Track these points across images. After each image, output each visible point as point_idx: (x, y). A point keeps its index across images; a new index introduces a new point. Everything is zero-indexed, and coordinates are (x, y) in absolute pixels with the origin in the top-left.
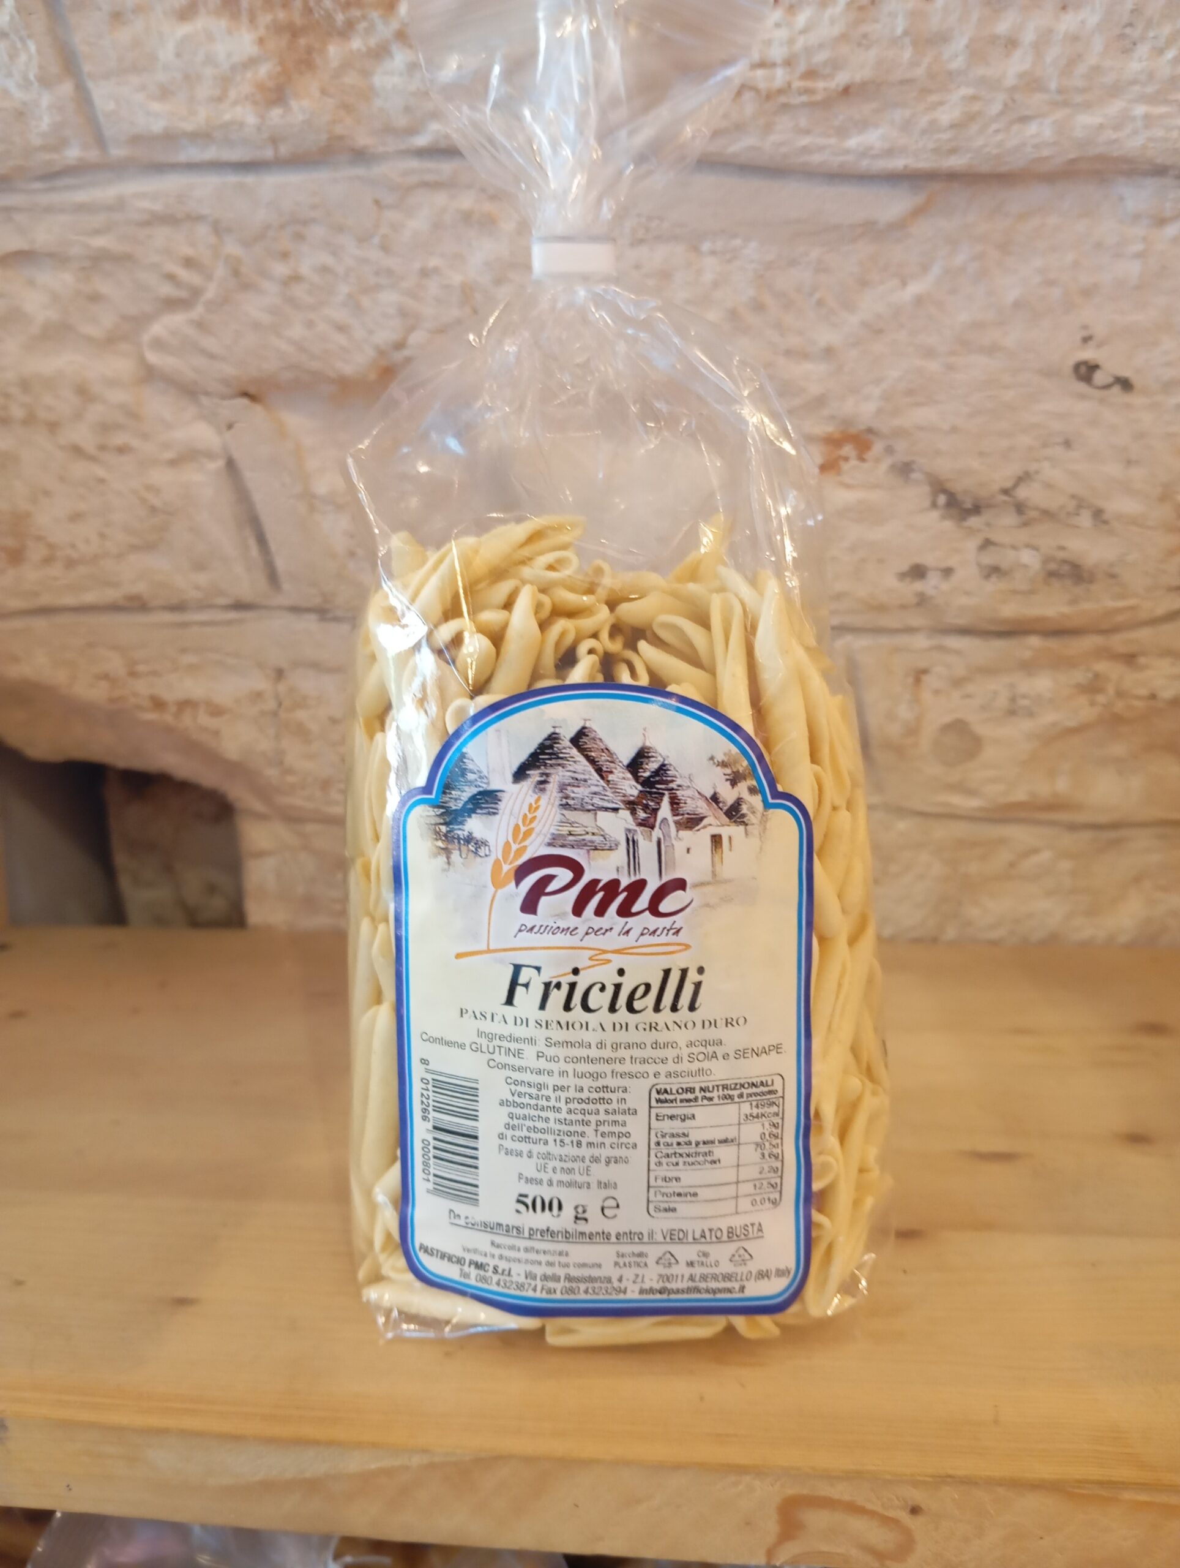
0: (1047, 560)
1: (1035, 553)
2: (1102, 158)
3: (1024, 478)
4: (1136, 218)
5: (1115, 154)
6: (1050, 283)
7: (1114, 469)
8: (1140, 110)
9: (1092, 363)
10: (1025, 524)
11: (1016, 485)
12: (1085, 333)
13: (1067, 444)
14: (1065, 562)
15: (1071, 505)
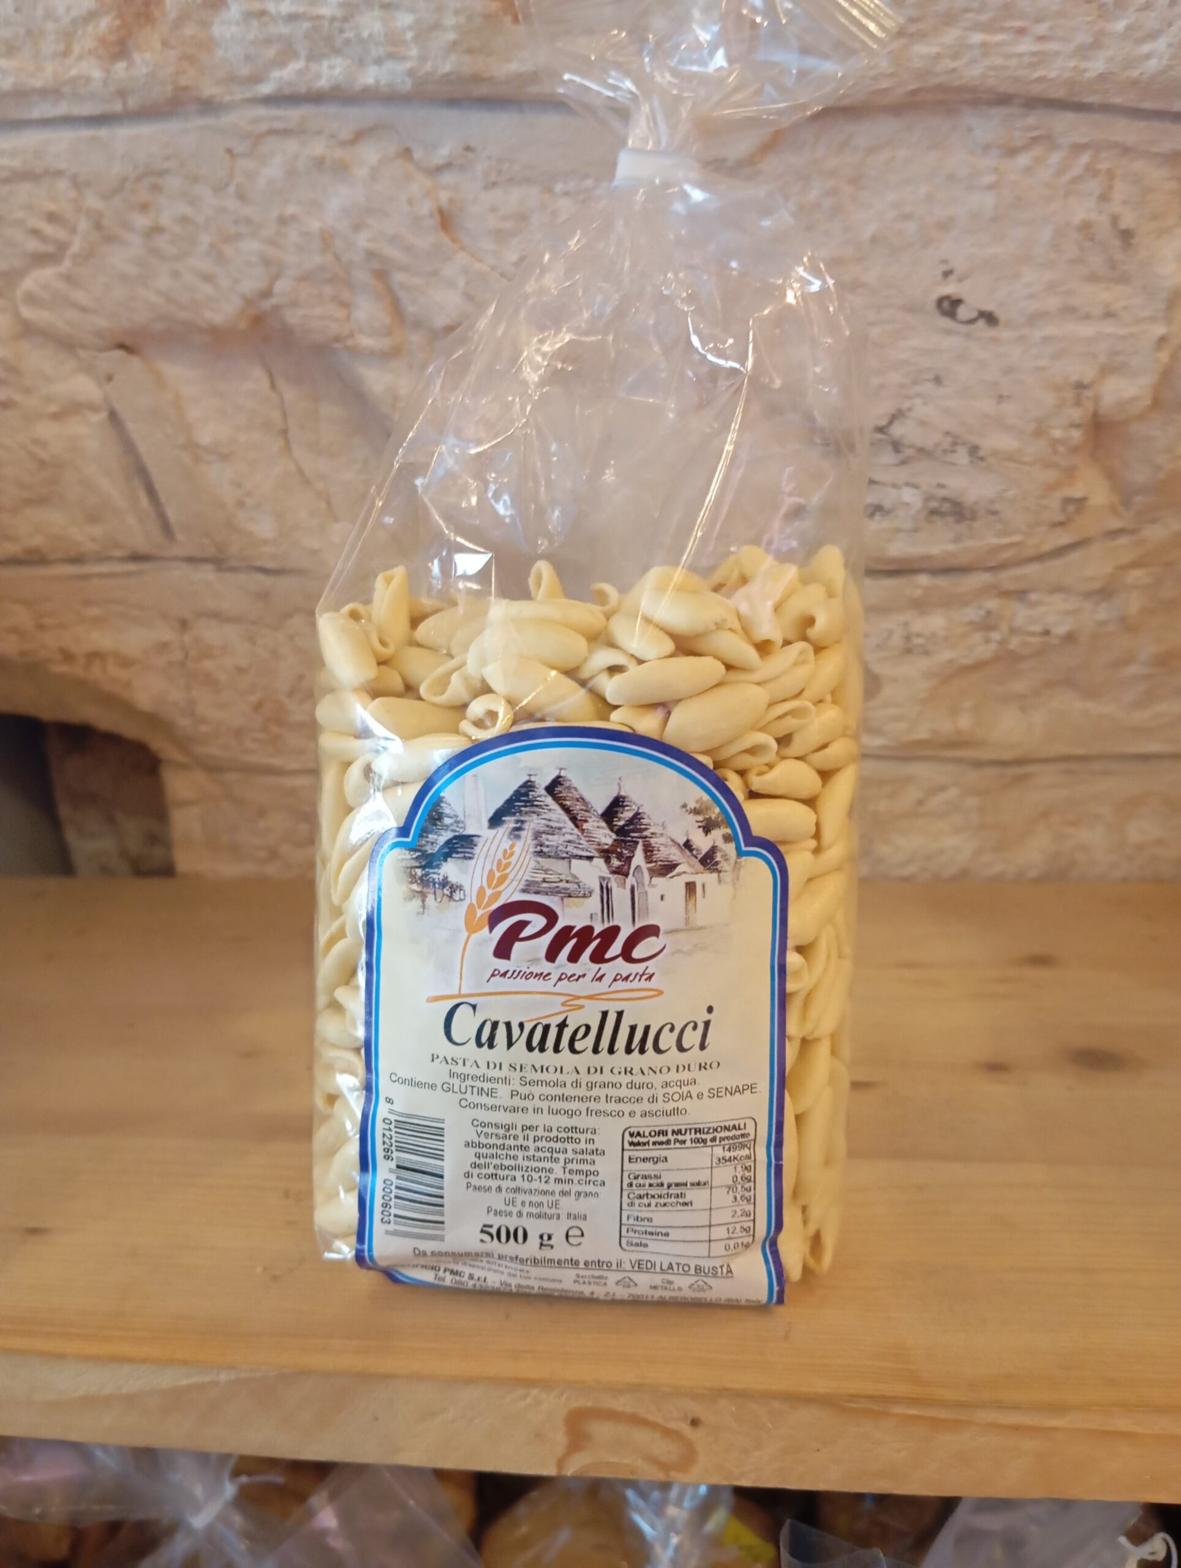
0: (928, 498)
1: (914, 491)
2: (943, 88)
3: (897, 416)
4: (986, 148)
5: (957, 83)
6: (907, 217)
7: (986, 405)
8: (977, 38)
9: (955, 298)
10: (903, 463)
11: (891, 423)
12: (944, 268)
13: (938, 380)
14: (945, 499)
15: (947, 443)
